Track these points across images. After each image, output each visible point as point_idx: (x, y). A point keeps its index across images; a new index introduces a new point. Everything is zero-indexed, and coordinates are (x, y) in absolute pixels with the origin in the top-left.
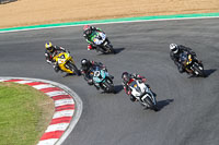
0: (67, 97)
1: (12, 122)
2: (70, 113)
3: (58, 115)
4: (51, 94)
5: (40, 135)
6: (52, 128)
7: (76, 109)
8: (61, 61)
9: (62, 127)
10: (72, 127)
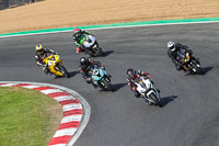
0: (75, 102)
1: (20, 127)
2: (78, 118)
3: (65, 120)
4: (59, 99)
5: (48, 140)
6: (60, 133)
7: (84, 114)
8: (51, 63)
9: (70, 131)
10: (80, 132)
